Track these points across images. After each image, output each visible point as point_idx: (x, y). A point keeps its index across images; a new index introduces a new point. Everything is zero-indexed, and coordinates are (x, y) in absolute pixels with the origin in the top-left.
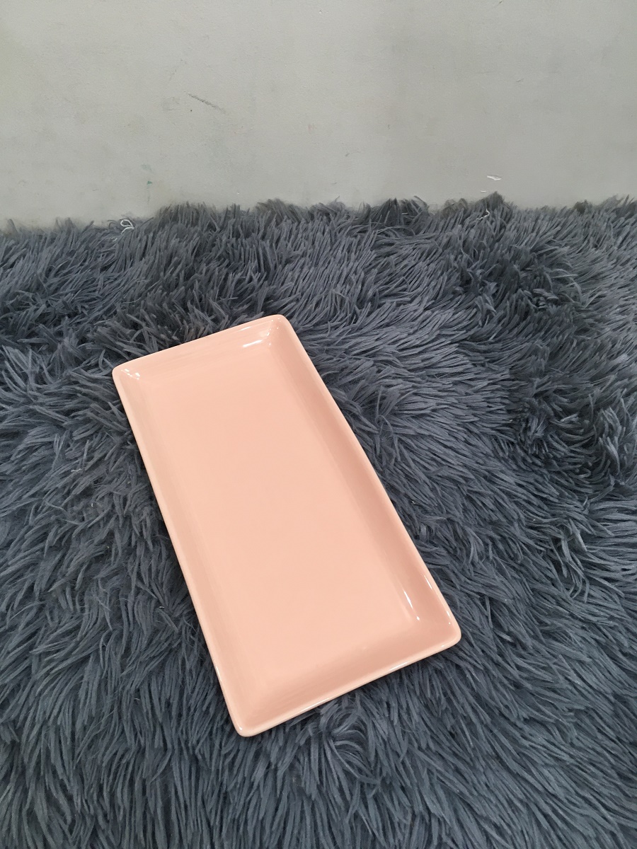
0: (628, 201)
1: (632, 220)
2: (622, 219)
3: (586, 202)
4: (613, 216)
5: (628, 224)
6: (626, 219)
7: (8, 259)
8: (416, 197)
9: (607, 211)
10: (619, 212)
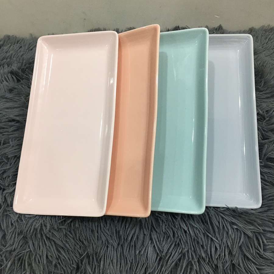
0: (269, 27)
1: (271, 34)
2: (267, 33)
3: (253, 27)
4: (264, 32)
5: (270, 35)
6: (269, 33)
7: (30, 47)
8: (186, 26)
9: (261, 30)
10: (266, 31)
